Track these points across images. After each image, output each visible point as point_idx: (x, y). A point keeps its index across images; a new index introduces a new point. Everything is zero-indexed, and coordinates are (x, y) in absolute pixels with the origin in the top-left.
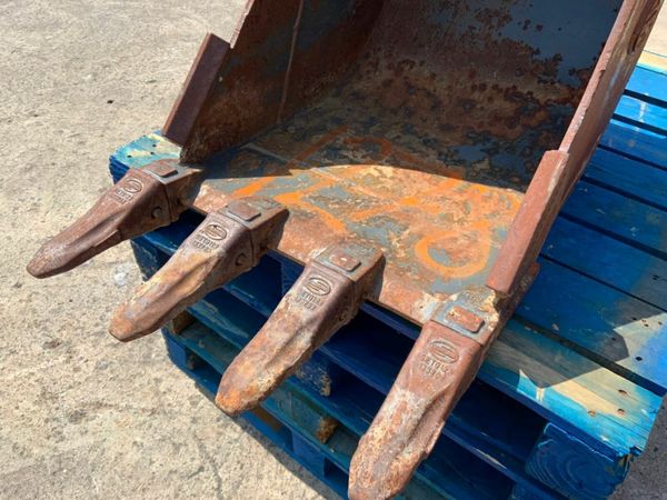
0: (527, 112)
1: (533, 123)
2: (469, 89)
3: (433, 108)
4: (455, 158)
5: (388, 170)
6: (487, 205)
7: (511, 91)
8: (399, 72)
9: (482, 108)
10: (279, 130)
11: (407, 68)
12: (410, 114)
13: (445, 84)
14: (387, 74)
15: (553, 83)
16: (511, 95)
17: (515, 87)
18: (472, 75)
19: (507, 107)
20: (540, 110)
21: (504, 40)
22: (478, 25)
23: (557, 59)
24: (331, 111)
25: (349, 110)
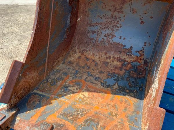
0: (125, 65)
1: (127, 68)
2: (106, 58)
3: (96, 65)
4: (107, 84)
5: (86, 94)
6: (122, 105)
7: (119, 58)
8: (82, 53)
9: (111, 65)
10: (45, 81)
11: (85, 52)
12: (89, 68)
13: (98, 57)
14: (79, 55)
15: (131, 55)
16: (119, 60)
17: (119, 57)
18: (106, 54)
19: (118, 64)
20: (129, 64)
21: (114, 43)
22: (105, 38)
23: (131, 48)
24: (62, 70)
25: (68, 68)
